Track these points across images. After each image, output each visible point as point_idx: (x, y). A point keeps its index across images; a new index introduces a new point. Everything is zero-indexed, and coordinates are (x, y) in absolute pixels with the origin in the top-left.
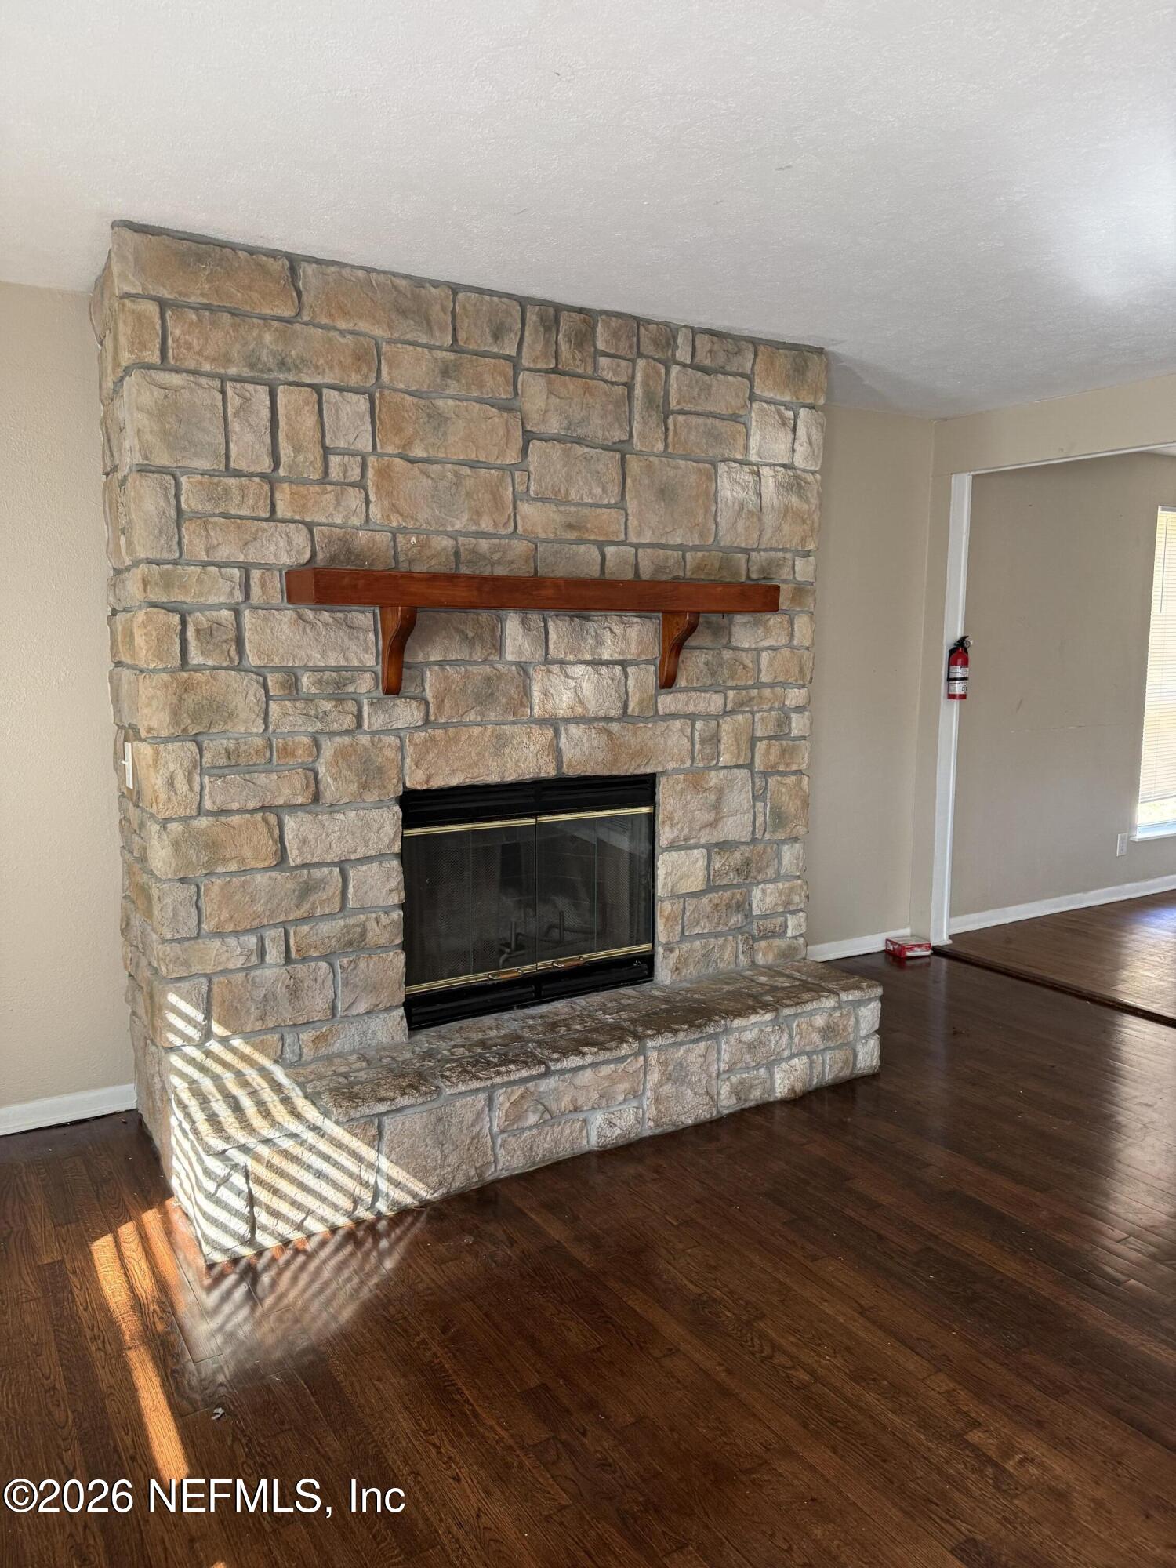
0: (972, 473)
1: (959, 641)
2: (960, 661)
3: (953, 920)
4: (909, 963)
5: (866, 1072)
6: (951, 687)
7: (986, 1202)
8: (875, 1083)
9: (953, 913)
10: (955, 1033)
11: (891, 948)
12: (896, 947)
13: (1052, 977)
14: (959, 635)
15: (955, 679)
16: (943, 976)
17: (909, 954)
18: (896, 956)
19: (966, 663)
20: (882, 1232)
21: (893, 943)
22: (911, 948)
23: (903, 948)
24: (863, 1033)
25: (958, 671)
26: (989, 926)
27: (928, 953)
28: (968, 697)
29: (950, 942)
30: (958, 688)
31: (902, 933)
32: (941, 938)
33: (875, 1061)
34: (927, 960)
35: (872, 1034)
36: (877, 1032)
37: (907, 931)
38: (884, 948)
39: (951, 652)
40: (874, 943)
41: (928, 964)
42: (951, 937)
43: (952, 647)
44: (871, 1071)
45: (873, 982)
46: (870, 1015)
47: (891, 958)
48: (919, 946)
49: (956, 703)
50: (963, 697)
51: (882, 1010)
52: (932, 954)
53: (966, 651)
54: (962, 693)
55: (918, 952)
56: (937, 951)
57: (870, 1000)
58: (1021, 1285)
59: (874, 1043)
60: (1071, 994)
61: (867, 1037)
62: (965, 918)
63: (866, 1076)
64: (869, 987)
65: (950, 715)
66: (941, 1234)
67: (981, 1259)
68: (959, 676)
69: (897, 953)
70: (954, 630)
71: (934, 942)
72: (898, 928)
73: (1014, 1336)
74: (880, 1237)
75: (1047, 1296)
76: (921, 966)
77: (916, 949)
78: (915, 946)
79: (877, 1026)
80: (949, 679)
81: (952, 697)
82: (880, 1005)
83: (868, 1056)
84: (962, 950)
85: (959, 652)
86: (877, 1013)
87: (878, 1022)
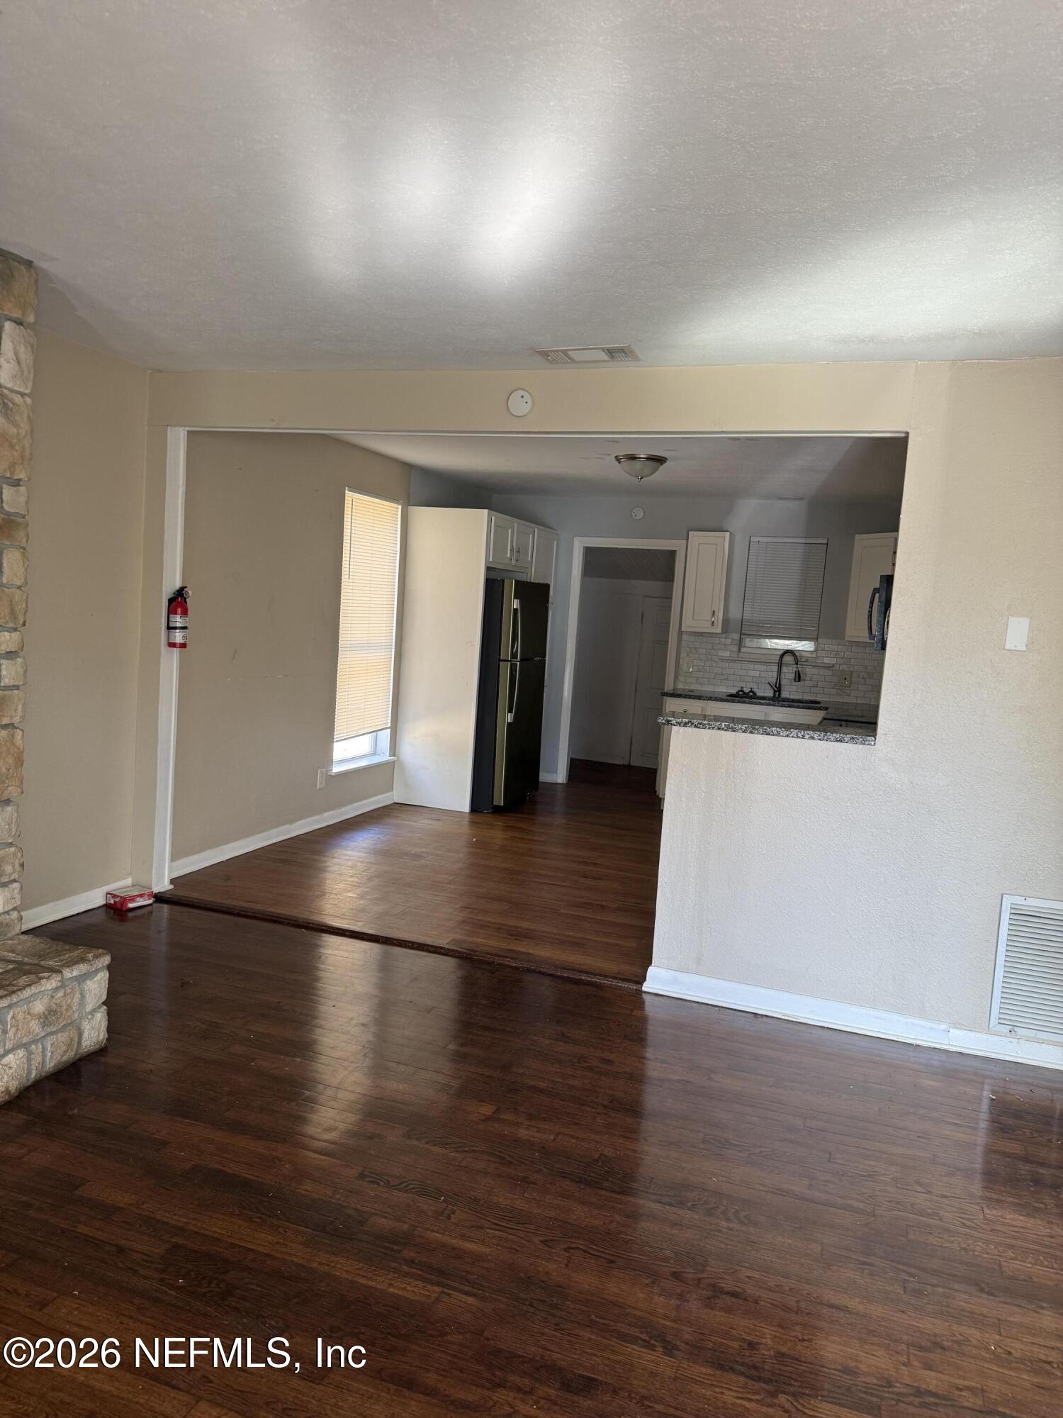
0: (187, 429)
1: (178, 591)
2: (179, 611)
3: (175, 864)
4: (131, 914)
5: (93, 1049)
6: (171, 636)
7: (229, 1171)
8: (103, 1059)
9: (174, 858)
10: (183, 985)
11: (112, 902)
12: (117, 900)
13: (271, 909)
14: (178, 585)
15: (175, 628)
16: (164, 923)
17: (131, 905)
18: (117, 909)
19: (185, 613)
20: (123, 1242)
21: (115, 896)
22: (133, 899)
23: (124, 900)
24: (89, 1008)
25: (178, 620)
26: (207, 865)
27: (150, 901)
28: (188, 646)
29: (172, 887)
30: (178, 637)
31: (122, 884)
32: (162, 885)
33: (103, 1035)
34: (150, 908)
35: (99, 1007)
36: (104, 1003)
37: (129, 881)
38: (104, 903)
39: (171, 601)
40: (95, 898)
41: (151, 913)
42: (172, 881)
43: (172, 596)
44: (98, 1047)
45: (100, 951)
46: (97, 986)
47: (112, 911)
48: (141, 896)
49: (176, 651)
50: (183, 646)
51: (111, 981)
52: (154, 902)
53: (185, 602)
54: (182, 642)
55: (141, 902)
56: (160, 898)
57: (97, 971)
58: (273, 1258)
59: (101, 1018)
60: (288, 924)
61: (94, 1011)
62: (186, 860)
63: (92, 1053)
64: (96, 957)
65: (171, 662)
66: (187, 1224)
67: (230, 1240)
68: (179, 625)
69: (119, 906)
70: (173, 581)
71: (156, 890)
72: (119, 880)
73: (272, 1322)
74: (121, 1250)
75: (299, 1262)
76: (143, 916)
77: (138, 899)
78: (138, 896)
79: (104, 997)
80: (169, 628)
81: (172, 645)
82: (107, 975)
83: (94, 1031)
84: (184, 893)
85: (178, 601)
86: (105, 984)
87: (106, 992)
